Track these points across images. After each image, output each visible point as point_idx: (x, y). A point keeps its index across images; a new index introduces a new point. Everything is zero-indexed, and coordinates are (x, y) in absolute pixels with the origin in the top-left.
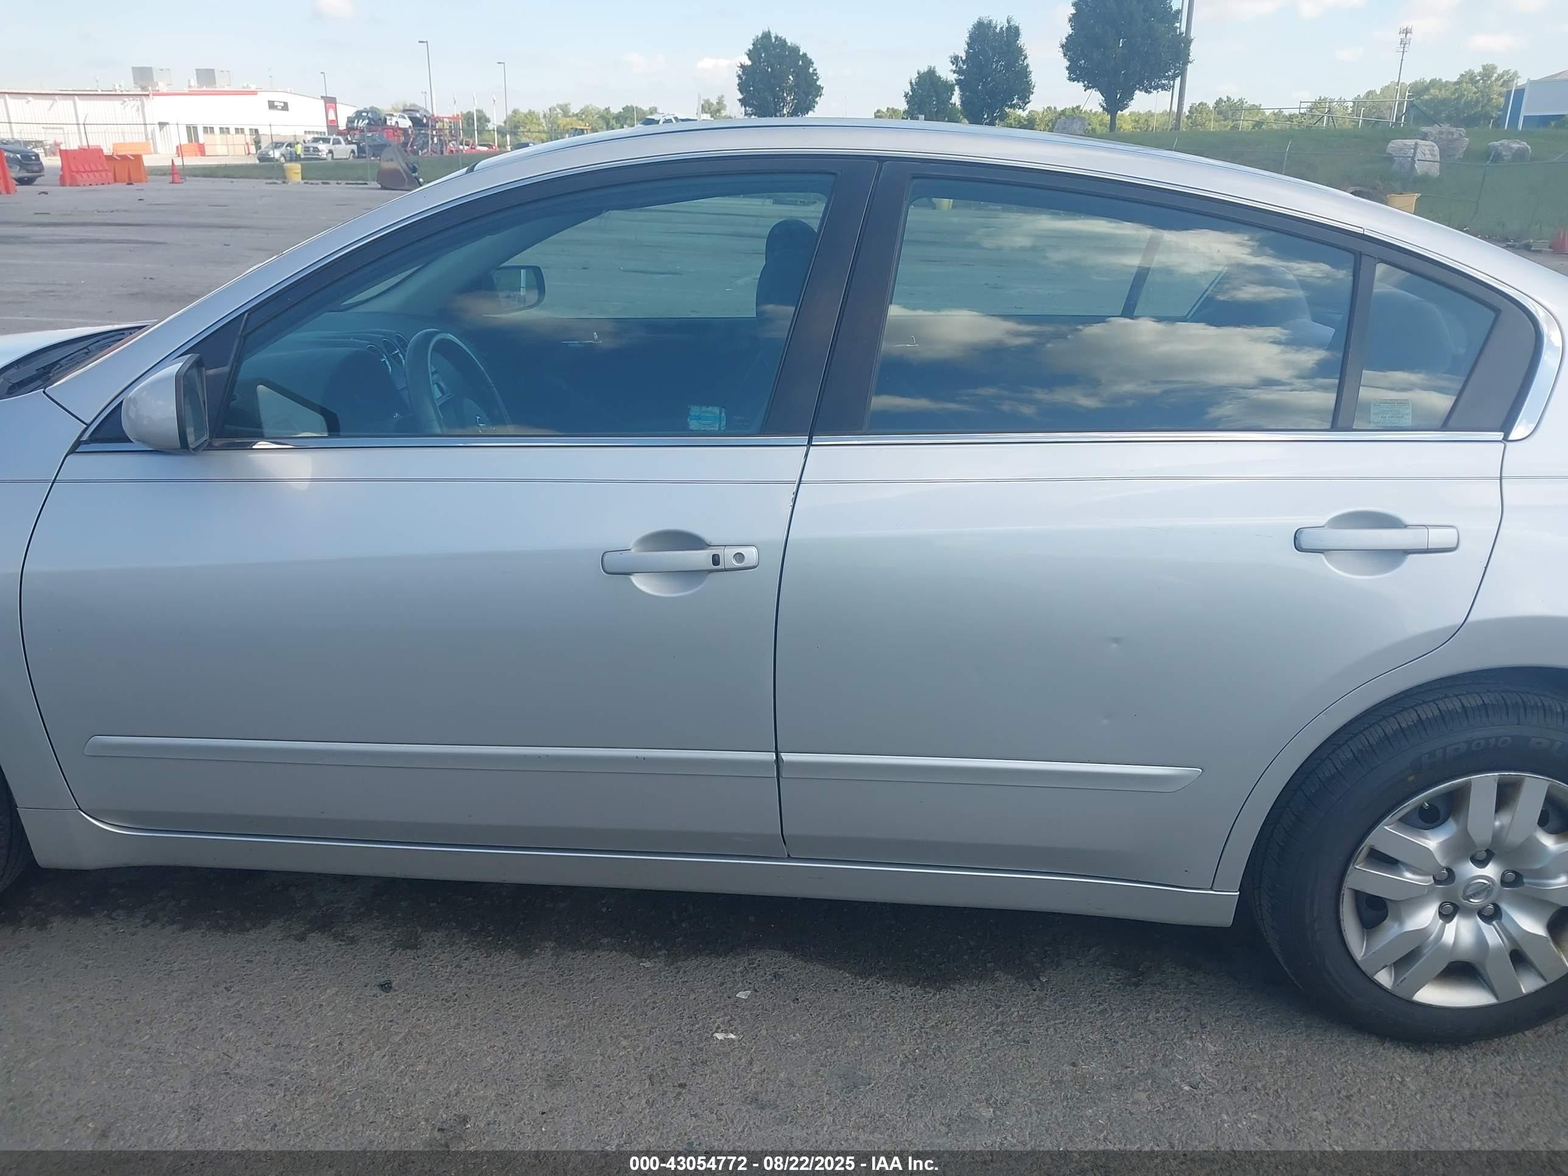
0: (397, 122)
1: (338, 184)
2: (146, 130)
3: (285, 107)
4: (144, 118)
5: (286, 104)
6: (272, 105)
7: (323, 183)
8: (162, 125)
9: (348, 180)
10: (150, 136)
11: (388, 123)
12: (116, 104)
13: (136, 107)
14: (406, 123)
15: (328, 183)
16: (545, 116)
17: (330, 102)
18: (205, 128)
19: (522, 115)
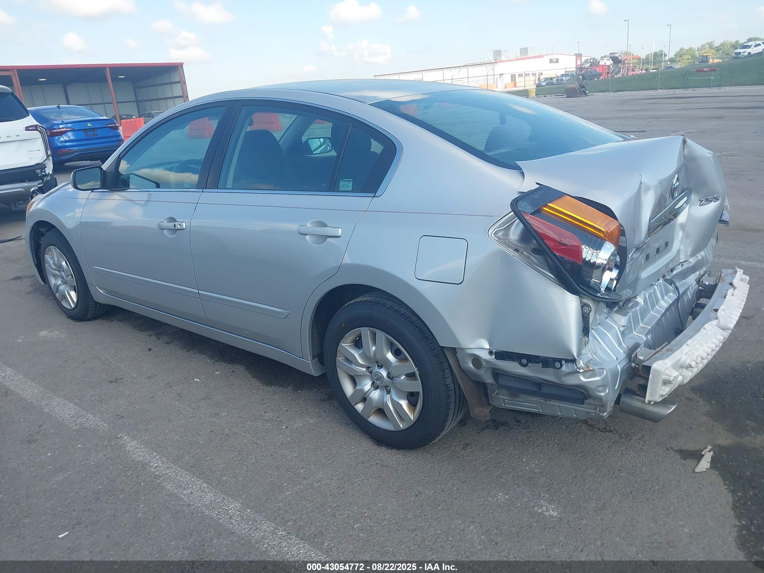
0: (605, 63)
1: (551, 96)
2: (494, 77)
3: (557, 61)
4: (494, 72)
5: (558, 60)
6: (551, 61)
7: (544, 96)
8: (501, 75)
9: (555, 94)
10: (495, 80)
11: (600, 63)
12: (484, 67)
13: (491, 69)
14: (609, 62)
15: (546, 96)
16: (698, 49)
17: (579, 56)
18: (519, 75)
19: (686, 50)
